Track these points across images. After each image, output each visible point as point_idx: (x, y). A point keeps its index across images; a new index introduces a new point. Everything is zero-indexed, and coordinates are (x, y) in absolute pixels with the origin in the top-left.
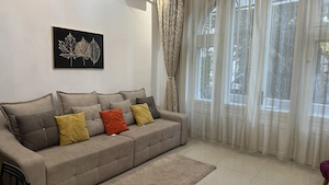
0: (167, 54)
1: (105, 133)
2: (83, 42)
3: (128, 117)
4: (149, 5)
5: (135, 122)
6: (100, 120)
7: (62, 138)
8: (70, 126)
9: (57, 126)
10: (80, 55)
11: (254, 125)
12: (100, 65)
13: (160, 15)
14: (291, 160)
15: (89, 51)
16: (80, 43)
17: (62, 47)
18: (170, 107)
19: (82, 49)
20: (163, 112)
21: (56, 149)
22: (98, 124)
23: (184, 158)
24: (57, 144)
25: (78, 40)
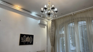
0: (51, 39)
4: (46, 27)
10: (27, 41)
12: (32, 44)
13: (49, 29)
15: (29, 40)
16: (27, 38)
17: (22, 39)
19: (28, 39)
25: (27, 37)
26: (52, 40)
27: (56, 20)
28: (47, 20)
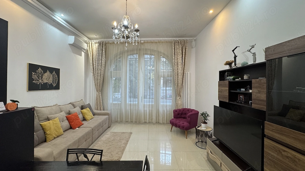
1: (71, 128)
2: (48, 74)
3: (80, 116)
5: (84, 119)
6: (67, 121)
7: (48, 136)
8: (52, 128)
9: (43, 129)
10: (45, 81)
11: (143, 111)
14: (158, 123)
15: (51, 79)
16: (46, 74)
17: (34, 76)
18: (99, 108)
19: (47, 78)
20: (95, 111)
21: (45, 144)
22: (66, 124)
23: (115, 133)
24: (45, 141)
25: (45, 72)
26: (99, 81)
27: (108, 43)
28: (86, 39)
